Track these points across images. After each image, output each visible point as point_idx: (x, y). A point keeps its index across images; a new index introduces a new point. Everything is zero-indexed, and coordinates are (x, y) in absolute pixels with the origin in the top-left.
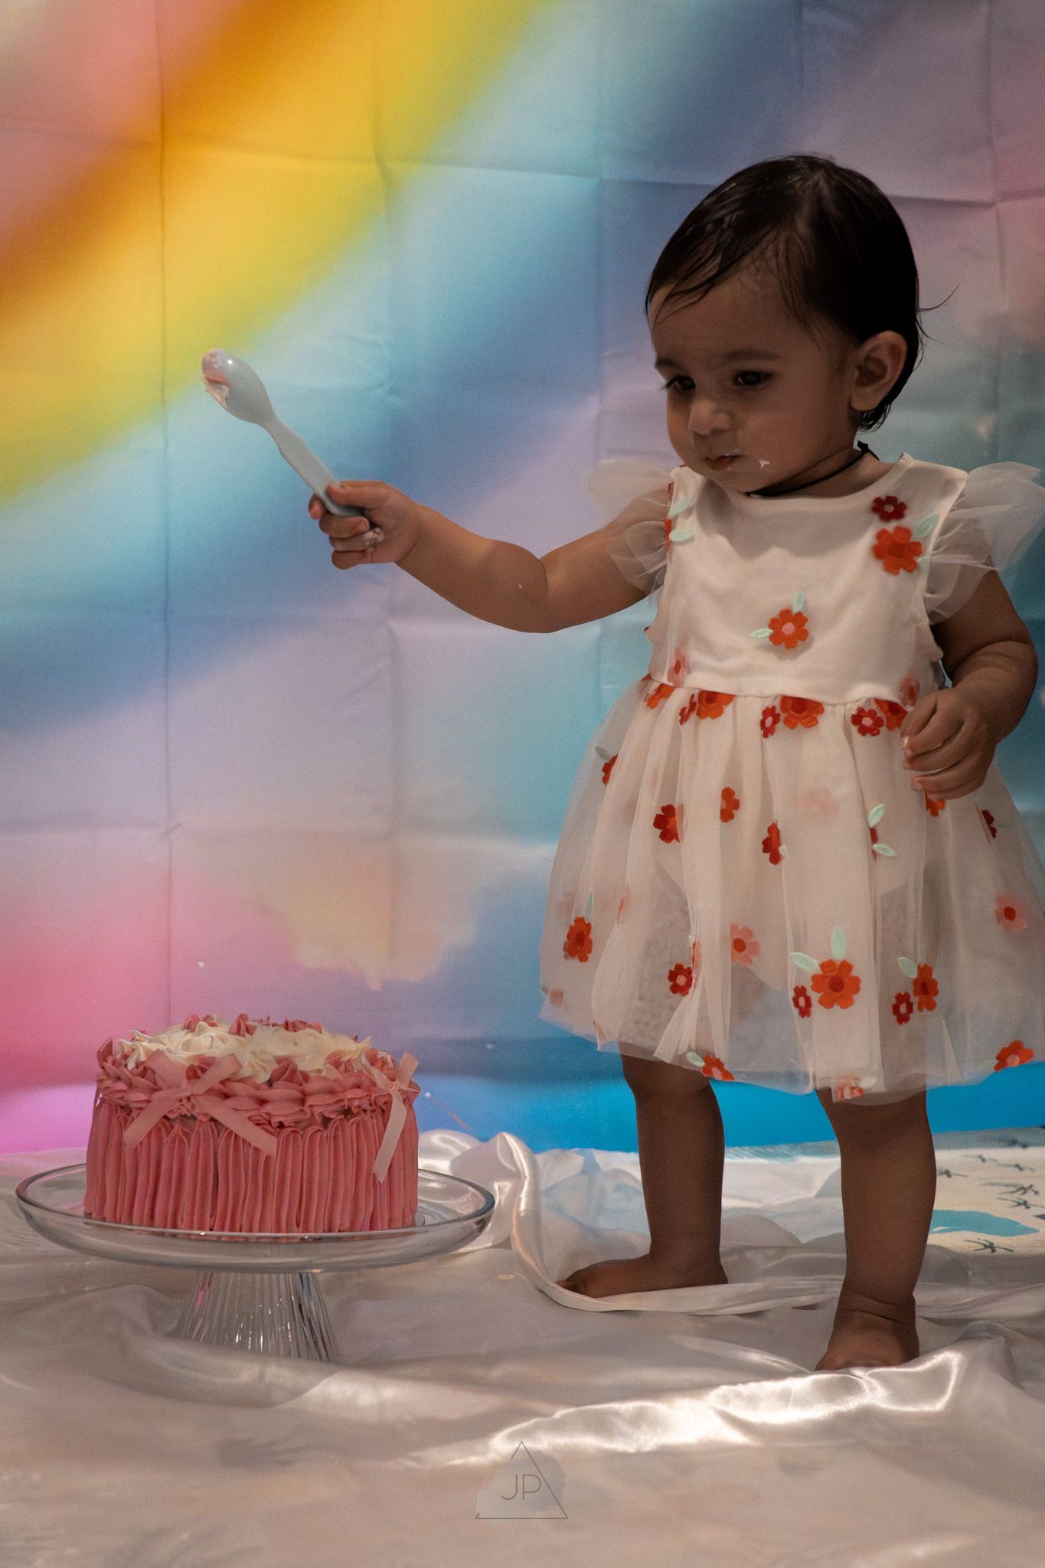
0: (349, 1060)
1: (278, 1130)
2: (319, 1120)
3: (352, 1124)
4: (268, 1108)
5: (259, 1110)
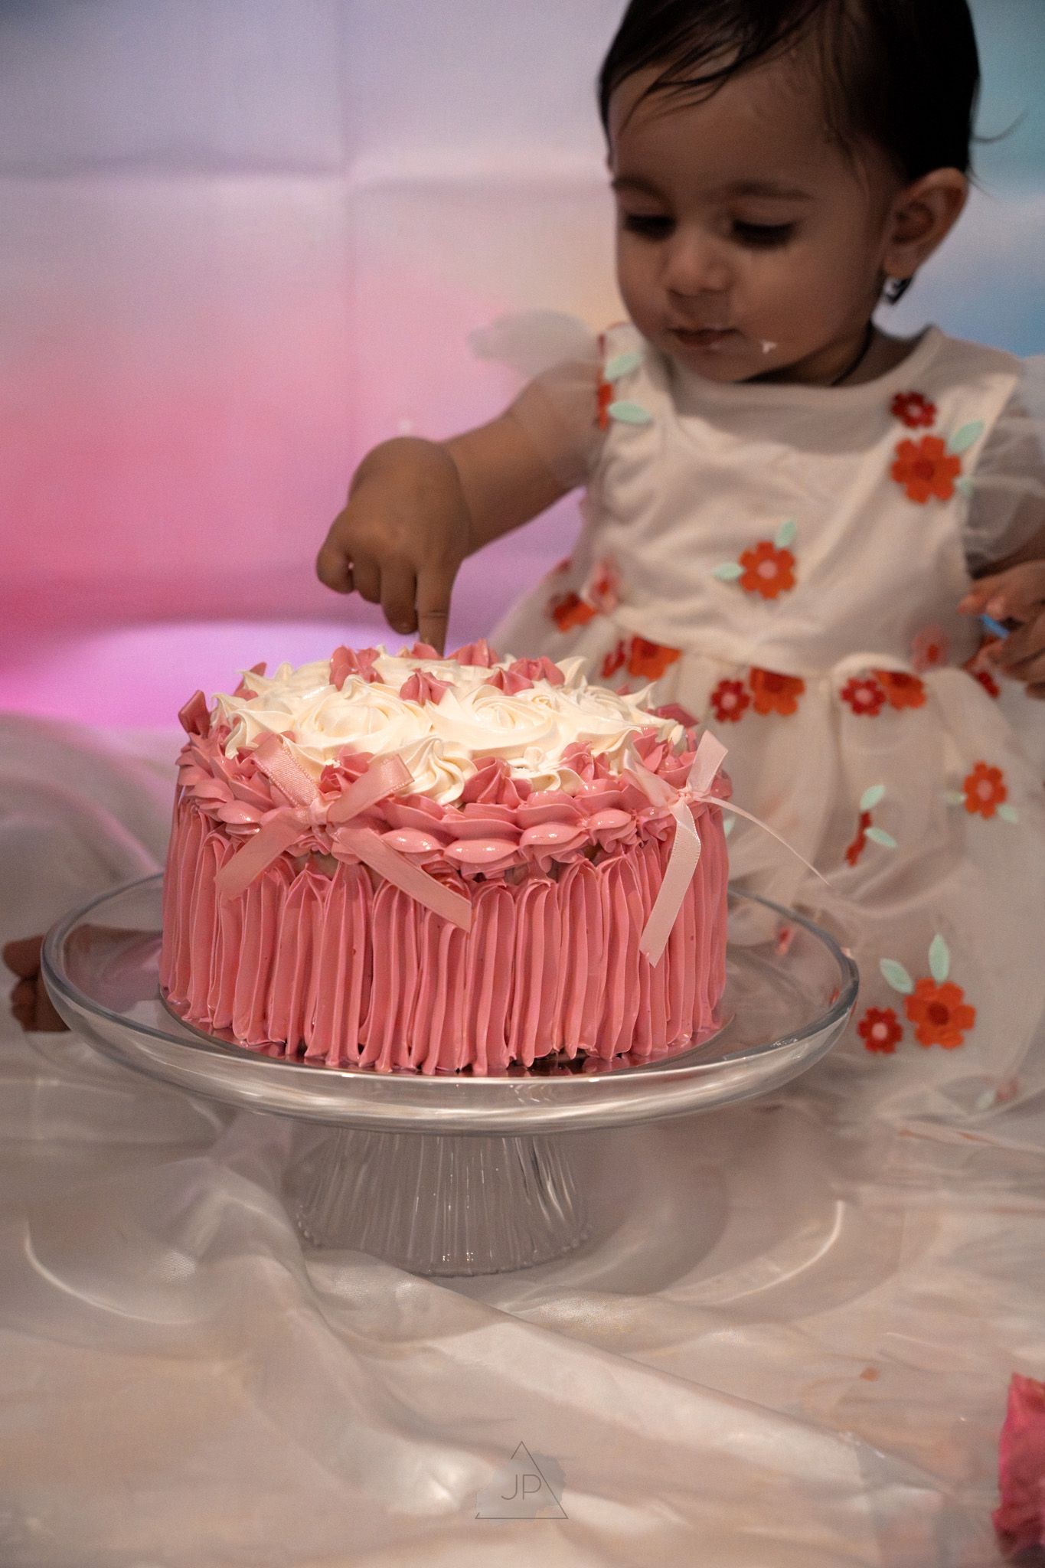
0: (602, 755)
1: (475, 883)
2: (545, 867)
3: (604, 871)
4: (457, 850)
5: (441, 852)
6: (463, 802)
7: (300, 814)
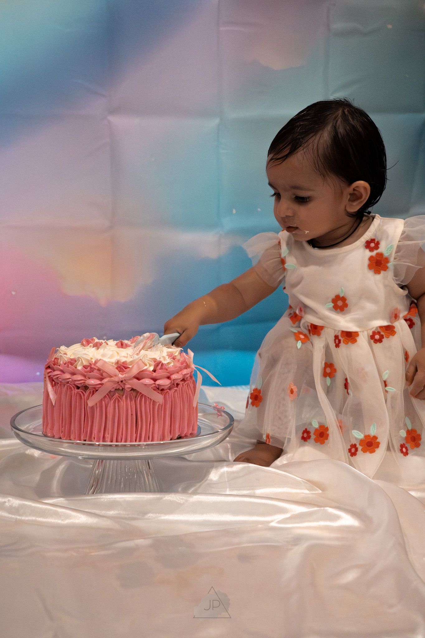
1: (162, 390)
2: (176, 385)
3: (186, 385)
4: (158, 382)
5: (155, 384)
6: (154, 371)
7: (116, 379)
